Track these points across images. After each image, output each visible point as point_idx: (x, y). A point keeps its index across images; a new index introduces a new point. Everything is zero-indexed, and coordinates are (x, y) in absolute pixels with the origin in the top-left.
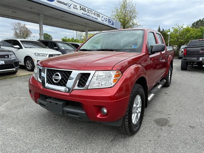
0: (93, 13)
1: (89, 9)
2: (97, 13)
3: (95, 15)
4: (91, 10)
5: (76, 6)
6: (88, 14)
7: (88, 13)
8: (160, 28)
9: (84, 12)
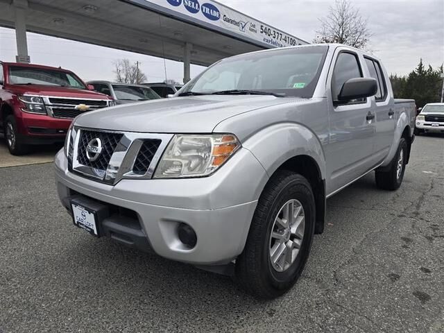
0: (283, 37)
1: (276, 31)
2: (290, 37)
3: (286, 41)
4: (280, 32)
5: (254, 26)
6: (274, 40)
7: (274, 37)
8: (421, 65)
9: (267, 37)
